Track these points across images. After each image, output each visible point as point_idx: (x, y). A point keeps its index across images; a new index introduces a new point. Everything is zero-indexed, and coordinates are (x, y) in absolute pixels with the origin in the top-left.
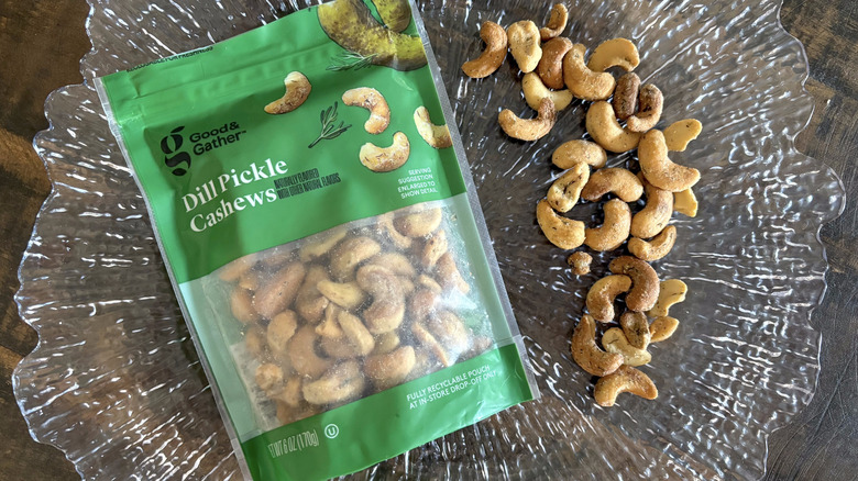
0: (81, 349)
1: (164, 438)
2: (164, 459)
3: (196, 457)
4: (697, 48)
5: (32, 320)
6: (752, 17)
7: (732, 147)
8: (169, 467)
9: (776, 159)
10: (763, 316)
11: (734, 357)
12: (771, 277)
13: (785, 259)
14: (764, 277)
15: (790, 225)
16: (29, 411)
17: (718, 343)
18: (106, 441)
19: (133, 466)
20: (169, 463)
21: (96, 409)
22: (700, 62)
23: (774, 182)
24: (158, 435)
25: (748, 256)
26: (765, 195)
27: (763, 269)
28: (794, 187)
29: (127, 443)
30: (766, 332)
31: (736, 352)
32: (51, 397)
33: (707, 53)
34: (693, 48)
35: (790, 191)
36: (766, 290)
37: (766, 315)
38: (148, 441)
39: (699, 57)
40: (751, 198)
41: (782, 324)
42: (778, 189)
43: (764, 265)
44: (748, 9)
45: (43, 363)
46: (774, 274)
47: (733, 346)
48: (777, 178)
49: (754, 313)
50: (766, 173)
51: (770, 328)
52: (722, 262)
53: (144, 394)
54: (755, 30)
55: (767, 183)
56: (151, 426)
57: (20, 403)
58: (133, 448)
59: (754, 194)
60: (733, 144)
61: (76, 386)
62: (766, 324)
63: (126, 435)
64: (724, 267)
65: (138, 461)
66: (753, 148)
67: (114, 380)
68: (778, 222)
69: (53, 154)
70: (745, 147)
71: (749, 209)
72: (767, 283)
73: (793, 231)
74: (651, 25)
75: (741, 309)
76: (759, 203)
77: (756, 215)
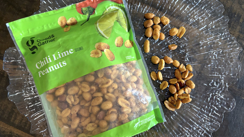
2: (33, 90)
4: (214, 53)
6: (232, 51)
7: (212, 81)
8: (33, 92)
9: (221, 90)
10: (199, 127)
11: (188, 134)
13: (212, 116)
15: (217, 108)
16: (5, 61)
17: (185, 129)
18: (20, 78)
19: (24, 87)
21: (22, 69)
22: (214, 57)
23: (218, 95)
25: (203, 110)
26: (215, 97)
27: (206, 116)
29: (25, 81)
30: (199, 132)
31: (189, 133)
32: (13, 60)
33: (216, 55)
34: (213, 52)
35: (221, 99)
36: (204, 121)
37: (201, 127)
38: (30, 83)
39: (214, 55)
40: (211, 96)
41: (203, 132)
42: (219, 97)
43: (206, 115)
44: (231, 49)
46: (208, 118)
47: (189, 131)
49: (198, 125)
50: (217, 92)
51: (200, 131)
54: (231, 55)
55: (216, 95)
58: (26, 83)
59: (212, 96)
61: (20, 61)
62: (200, 130)
63: (26, 79)
64: (196, 110)
65: (26, 87)
66: (217, 84)
68: (215, 105)
69: (44, 1)
70: (215, 83)
71: (209, 99)
72: (205, 119)
73: (217, 110)
74: (206, 42)
75: (195, 123)
76: (212, 98)
77: (210, 101)
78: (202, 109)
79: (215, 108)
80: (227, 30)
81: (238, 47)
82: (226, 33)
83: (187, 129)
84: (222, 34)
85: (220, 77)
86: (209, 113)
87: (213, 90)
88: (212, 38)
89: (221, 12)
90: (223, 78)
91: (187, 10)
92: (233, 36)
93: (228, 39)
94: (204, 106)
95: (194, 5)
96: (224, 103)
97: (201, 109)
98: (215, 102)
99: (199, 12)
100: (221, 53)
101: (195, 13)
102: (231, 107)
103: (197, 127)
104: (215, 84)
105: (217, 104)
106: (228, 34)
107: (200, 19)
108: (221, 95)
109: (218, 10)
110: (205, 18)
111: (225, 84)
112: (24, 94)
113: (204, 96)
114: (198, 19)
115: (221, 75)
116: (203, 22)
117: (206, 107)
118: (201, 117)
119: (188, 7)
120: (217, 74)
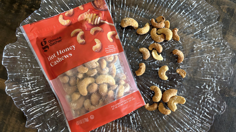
0: (25, 49)
1: (32, 80)
2: (30, 85)
3: (37, 89)
5: (18, 36)
6: (224, 56)
7: (204, 84)
8: (30, 88)
9: (213, 92)
10: (190, 128)
12: (197, 120)
13: (203, 117)
14: (195, 119)
15: (208, 110)
16: (5, 56)
17: (176, 129)
18: (19, 73)
19: (22, 83)
20: (30, 87)
21: (21, 64)
22: (207, 60)
24: (31, 79)
26: (206, 100)
27: (197, 117)
28: (214, 101)
32: (12, 56)
33: (209, 59)
34: (207, 56)
36: (195, 123)
37: (191, 128)
38: (28, 79)
40: (202, 99)
42: (210, 100)
43: (197, 116)
44: (224, 54)
45: (15, 47)
48: (211, 97)
49: (189, 126)
50: (209, 95)
52: (187, 110)
53: (34, 67)
55: (208, 97)
56: (31, 75)
57: (4, 53)
58: (24, 79)
59: (203, 98)
60: (205, 83)
61: (19, 57)
62: (190, 130)
63: (24, 75)
64: (187, 111)
65: (23, 82)
66: (209, 87)
67: (29, 60)
68: (206, 108)
70: (207, 85)
71: (201, 101)
72: (196, 121)
73: (208, 112)
74: (200, 46)
75: (186, 124)
76: (203, 101)
77: (201, 103)
78: (194, 111)
79: (206, 110)
80: (221, 35)
81: (231, 52)
82: (219, 38)
83: (178, 129)
84: (215, 39)
85: (212, 80)
86: (200, 115)
87: (205, 92)
88: (206, 43)
89: (215, 18)
90: (215, 81)
91: (182, 14)
92: (226, 41)
93: (222, 44)
94: (195, 108)
95: (190, 10)
96: (215, 106)
97: (192, 110)
98: (206, 104)
99: (194, 17)
100: (214, 57)
101: (191, 17)
102: (222, 109)
103: (188, 128)
104: (207, 87)
105: (208, 106)
106: (221, 39)
107: (195, 23)
108: (212, 98)
109: (213, 16)
110: (200, 22)
111: (217, 87)
112: (21, 89)
113: (196, 97)
114: (193, 24)
115: (214, 78)
116: (198, 26)
117: (198, 109)
118: (192, 118)
119: (184, 11)
120: (209, 78)
